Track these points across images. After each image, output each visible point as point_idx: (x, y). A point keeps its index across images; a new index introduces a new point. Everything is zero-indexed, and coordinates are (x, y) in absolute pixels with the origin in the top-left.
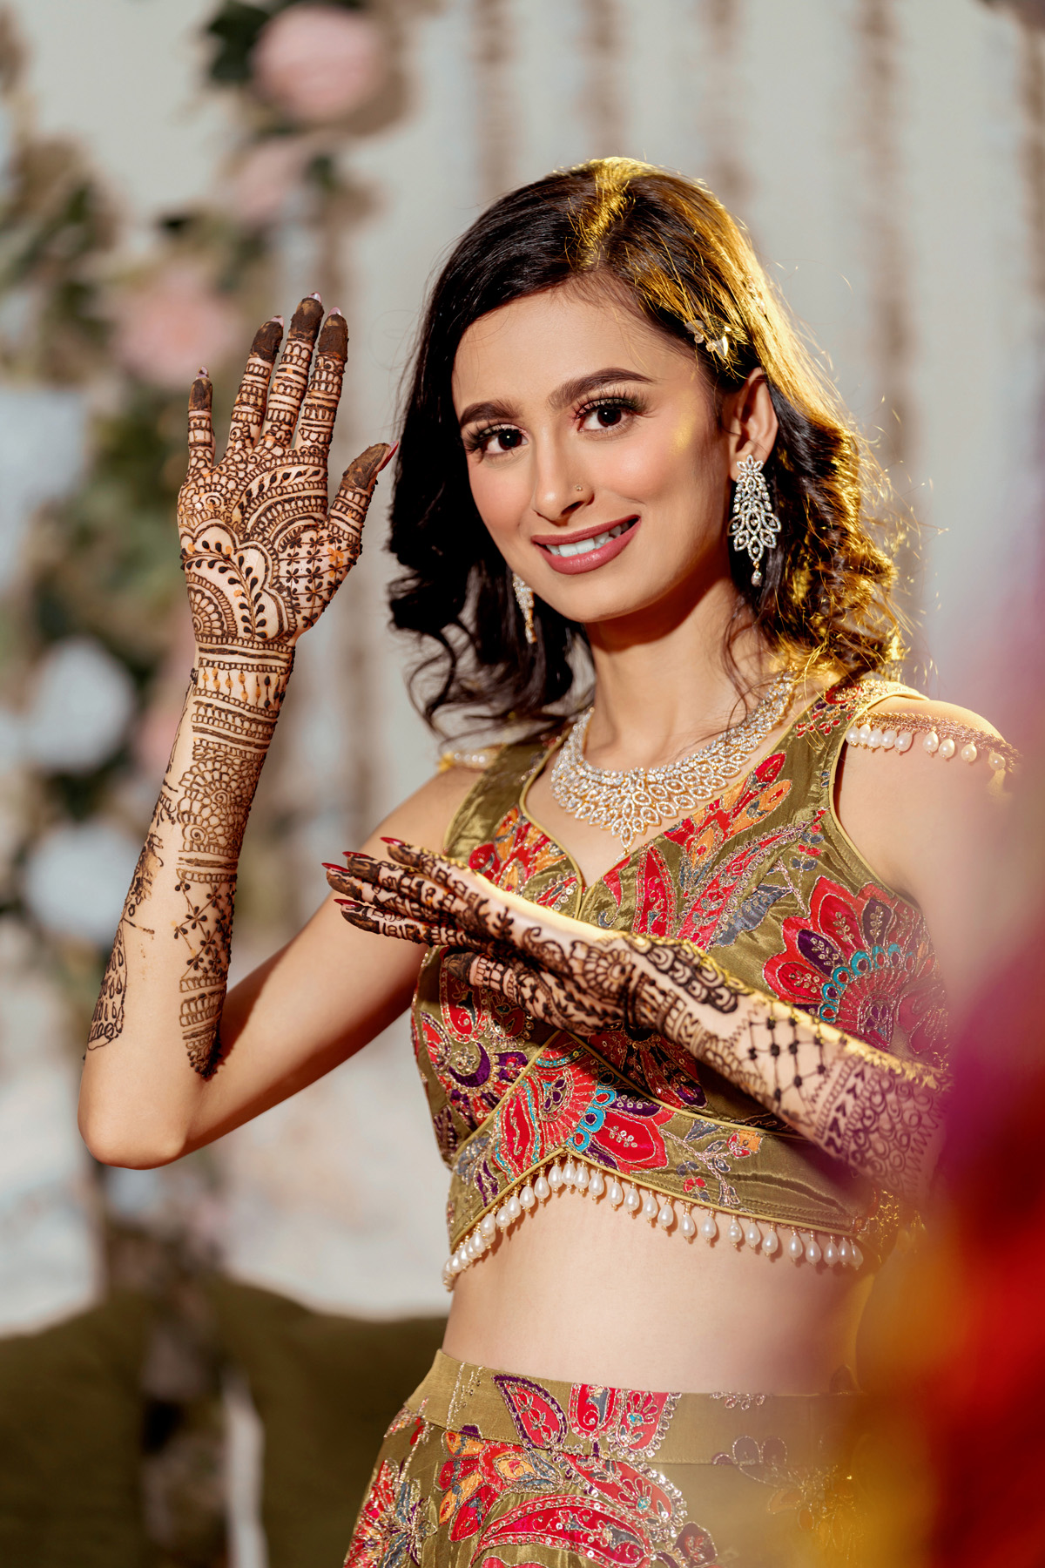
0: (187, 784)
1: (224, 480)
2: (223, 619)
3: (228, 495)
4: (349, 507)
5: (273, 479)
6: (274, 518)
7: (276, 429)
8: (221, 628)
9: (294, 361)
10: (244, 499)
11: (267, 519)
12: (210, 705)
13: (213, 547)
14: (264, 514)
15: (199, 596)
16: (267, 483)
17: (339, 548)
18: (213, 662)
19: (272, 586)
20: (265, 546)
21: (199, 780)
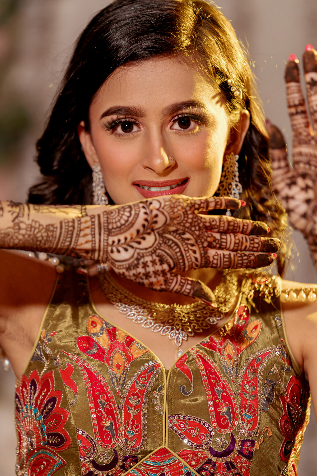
0: (33, 224)
1: (190, 221)
2: (118, 229)
3: (182, 224)
4: (182, 287)
5: (192, 245)
6: (172, 248)
7: (217, 241)
8: (113, 228)
9: (252, 245)
10: (180, 231)
11: (171, 244)
12: (74, 228)
13: (155, 219)
14: (173, 242)
15: (128, 214)
16: (190, 242)
17: (161, 285)
18: (94, 225)
19: (138, 254)
20: (157, 245)
21: (37, 231)
